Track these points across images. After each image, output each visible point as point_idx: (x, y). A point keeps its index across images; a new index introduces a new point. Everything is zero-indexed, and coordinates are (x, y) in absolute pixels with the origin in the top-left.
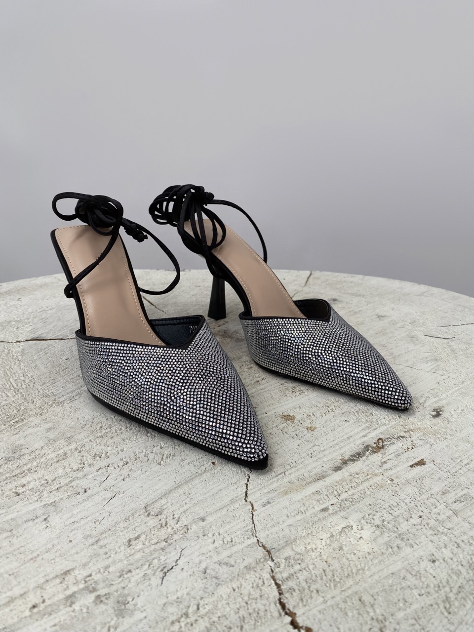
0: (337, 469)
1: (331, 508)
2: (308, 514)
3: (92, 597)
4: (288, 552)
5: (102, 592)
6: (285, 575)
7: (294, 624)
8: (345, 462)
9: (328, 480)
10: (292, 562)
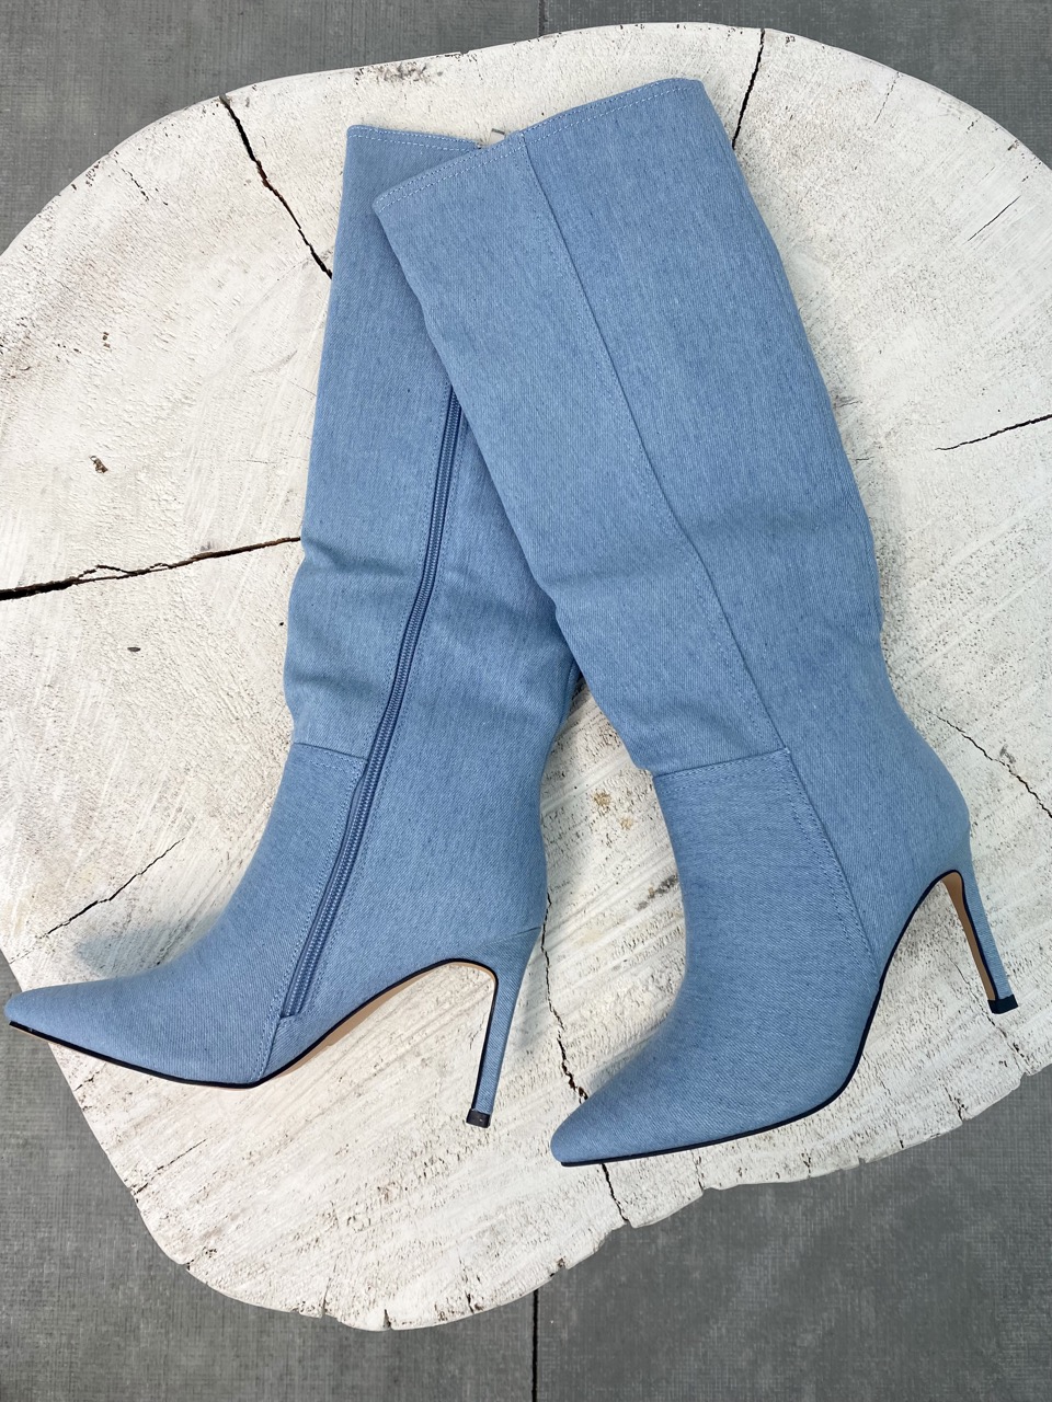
0: (643, 906)
1: (623, 964)
2: (600, 971)
3: (419, 1059)
4: (575, 1016)
5: (426, 1056)
6: (570, 1040)
7: (572, 1084)
8: (652, 896)
9: (629, 924)
10: (577, 1027)
